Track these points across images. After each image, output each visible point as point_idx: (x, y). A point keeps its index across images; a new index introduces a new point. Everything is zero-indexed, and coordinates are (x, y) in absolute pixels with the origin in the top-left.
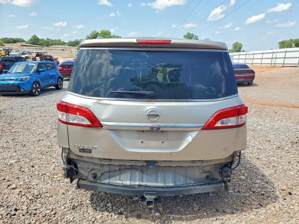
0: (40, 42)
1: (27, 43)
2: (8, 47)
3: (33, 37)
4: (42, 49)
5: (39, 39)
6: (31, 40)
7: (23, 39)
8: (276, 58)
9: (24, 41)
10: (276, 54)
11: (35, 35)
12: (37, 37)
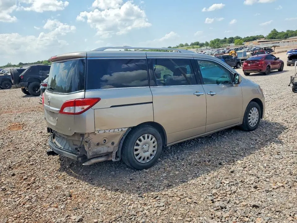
0: (279, 35)
1: (265, 39)
2: (247, 45)
3: (272, 31)
4: (279, 43)
5: (278, 32)
6: (270, 35)
7: (263, 36)
9: (263, 37)
11: (275, 30)
12: (277, 31)
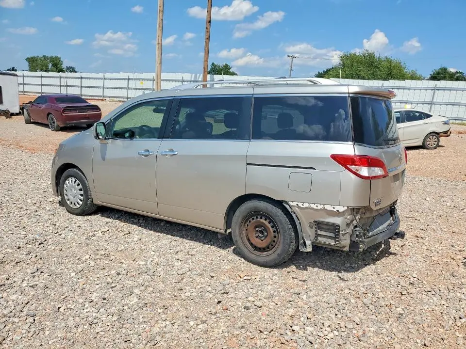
8: (67, 86)
10: (66, 79)
